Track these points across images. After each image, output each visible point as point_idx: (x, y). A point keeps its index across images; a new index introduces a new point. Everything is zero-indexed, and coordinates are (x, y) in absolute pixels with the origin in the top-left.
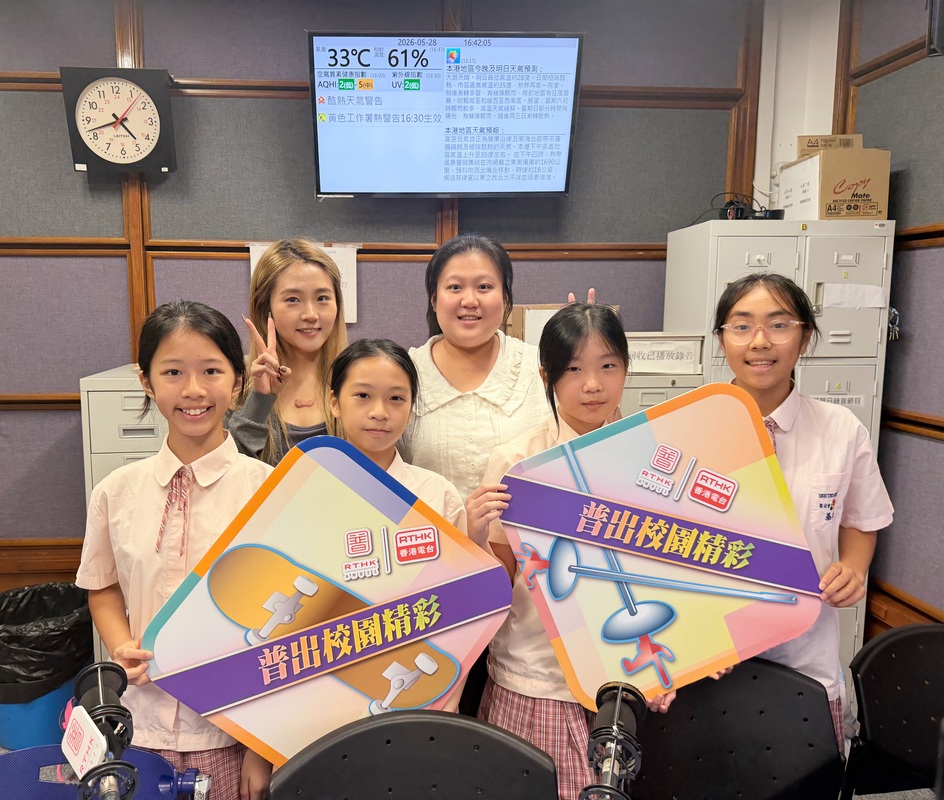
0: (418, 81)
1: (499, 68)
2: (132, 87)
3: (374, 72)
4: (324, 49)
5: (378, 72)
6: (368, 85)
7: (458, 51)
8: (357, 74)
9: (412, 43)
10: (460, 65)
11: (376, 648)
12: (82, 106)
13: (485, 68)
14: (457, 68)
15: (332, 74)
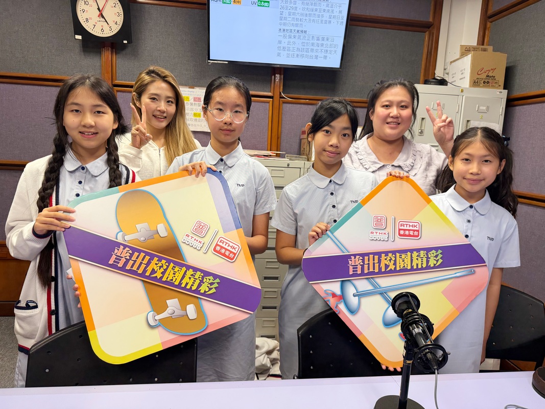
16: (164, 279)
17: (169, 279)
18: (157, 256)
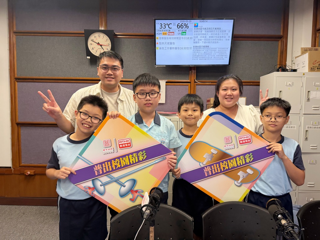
16: (230, 168)
17: (232, 166)
18: (220, 162)
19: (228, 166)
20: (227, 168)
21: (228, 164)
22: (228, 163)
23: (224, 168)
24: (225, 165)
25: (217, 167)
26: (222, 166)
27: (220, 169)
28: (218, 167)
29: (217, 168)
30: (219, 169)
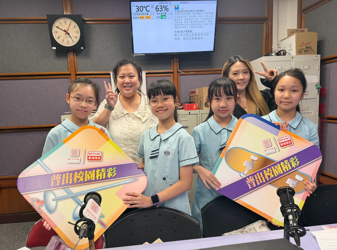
0: (165, 16)
1: (191, 11)
2: (71, 21)
3: (151, 13)
4: (134, 6)
5: (152, 13)
6: (149, 17)
7: (178, 6)
8: (146, 14)
9: (163, 3)
10: (179, 10)
11: (281, 175)
12: (54, 28)
13: (187, 11)
14: (178, 11)
15: (137, 14)
16: (276, 176)
17: (277, 174)
18: (264, 169)
19: (273, 173)
20: (272, 176)
21: (272, 172)
22: (272, 169)
23: (269, 177)
24: (269, 172)
25: (260, 176)
26: (266, 175)
27: (265, 178)
28: (262, 176)
29: (261, 178)
30: (263, 178)
